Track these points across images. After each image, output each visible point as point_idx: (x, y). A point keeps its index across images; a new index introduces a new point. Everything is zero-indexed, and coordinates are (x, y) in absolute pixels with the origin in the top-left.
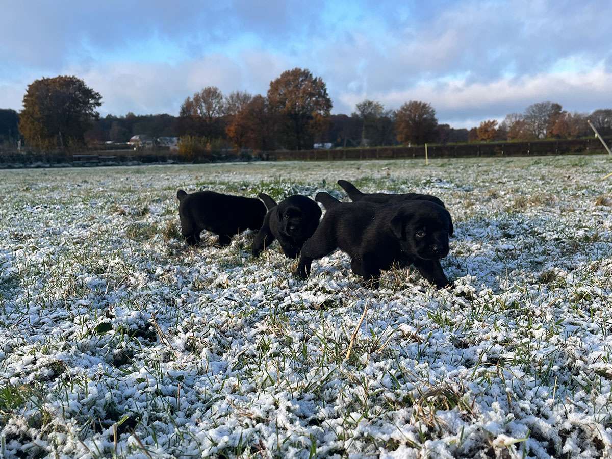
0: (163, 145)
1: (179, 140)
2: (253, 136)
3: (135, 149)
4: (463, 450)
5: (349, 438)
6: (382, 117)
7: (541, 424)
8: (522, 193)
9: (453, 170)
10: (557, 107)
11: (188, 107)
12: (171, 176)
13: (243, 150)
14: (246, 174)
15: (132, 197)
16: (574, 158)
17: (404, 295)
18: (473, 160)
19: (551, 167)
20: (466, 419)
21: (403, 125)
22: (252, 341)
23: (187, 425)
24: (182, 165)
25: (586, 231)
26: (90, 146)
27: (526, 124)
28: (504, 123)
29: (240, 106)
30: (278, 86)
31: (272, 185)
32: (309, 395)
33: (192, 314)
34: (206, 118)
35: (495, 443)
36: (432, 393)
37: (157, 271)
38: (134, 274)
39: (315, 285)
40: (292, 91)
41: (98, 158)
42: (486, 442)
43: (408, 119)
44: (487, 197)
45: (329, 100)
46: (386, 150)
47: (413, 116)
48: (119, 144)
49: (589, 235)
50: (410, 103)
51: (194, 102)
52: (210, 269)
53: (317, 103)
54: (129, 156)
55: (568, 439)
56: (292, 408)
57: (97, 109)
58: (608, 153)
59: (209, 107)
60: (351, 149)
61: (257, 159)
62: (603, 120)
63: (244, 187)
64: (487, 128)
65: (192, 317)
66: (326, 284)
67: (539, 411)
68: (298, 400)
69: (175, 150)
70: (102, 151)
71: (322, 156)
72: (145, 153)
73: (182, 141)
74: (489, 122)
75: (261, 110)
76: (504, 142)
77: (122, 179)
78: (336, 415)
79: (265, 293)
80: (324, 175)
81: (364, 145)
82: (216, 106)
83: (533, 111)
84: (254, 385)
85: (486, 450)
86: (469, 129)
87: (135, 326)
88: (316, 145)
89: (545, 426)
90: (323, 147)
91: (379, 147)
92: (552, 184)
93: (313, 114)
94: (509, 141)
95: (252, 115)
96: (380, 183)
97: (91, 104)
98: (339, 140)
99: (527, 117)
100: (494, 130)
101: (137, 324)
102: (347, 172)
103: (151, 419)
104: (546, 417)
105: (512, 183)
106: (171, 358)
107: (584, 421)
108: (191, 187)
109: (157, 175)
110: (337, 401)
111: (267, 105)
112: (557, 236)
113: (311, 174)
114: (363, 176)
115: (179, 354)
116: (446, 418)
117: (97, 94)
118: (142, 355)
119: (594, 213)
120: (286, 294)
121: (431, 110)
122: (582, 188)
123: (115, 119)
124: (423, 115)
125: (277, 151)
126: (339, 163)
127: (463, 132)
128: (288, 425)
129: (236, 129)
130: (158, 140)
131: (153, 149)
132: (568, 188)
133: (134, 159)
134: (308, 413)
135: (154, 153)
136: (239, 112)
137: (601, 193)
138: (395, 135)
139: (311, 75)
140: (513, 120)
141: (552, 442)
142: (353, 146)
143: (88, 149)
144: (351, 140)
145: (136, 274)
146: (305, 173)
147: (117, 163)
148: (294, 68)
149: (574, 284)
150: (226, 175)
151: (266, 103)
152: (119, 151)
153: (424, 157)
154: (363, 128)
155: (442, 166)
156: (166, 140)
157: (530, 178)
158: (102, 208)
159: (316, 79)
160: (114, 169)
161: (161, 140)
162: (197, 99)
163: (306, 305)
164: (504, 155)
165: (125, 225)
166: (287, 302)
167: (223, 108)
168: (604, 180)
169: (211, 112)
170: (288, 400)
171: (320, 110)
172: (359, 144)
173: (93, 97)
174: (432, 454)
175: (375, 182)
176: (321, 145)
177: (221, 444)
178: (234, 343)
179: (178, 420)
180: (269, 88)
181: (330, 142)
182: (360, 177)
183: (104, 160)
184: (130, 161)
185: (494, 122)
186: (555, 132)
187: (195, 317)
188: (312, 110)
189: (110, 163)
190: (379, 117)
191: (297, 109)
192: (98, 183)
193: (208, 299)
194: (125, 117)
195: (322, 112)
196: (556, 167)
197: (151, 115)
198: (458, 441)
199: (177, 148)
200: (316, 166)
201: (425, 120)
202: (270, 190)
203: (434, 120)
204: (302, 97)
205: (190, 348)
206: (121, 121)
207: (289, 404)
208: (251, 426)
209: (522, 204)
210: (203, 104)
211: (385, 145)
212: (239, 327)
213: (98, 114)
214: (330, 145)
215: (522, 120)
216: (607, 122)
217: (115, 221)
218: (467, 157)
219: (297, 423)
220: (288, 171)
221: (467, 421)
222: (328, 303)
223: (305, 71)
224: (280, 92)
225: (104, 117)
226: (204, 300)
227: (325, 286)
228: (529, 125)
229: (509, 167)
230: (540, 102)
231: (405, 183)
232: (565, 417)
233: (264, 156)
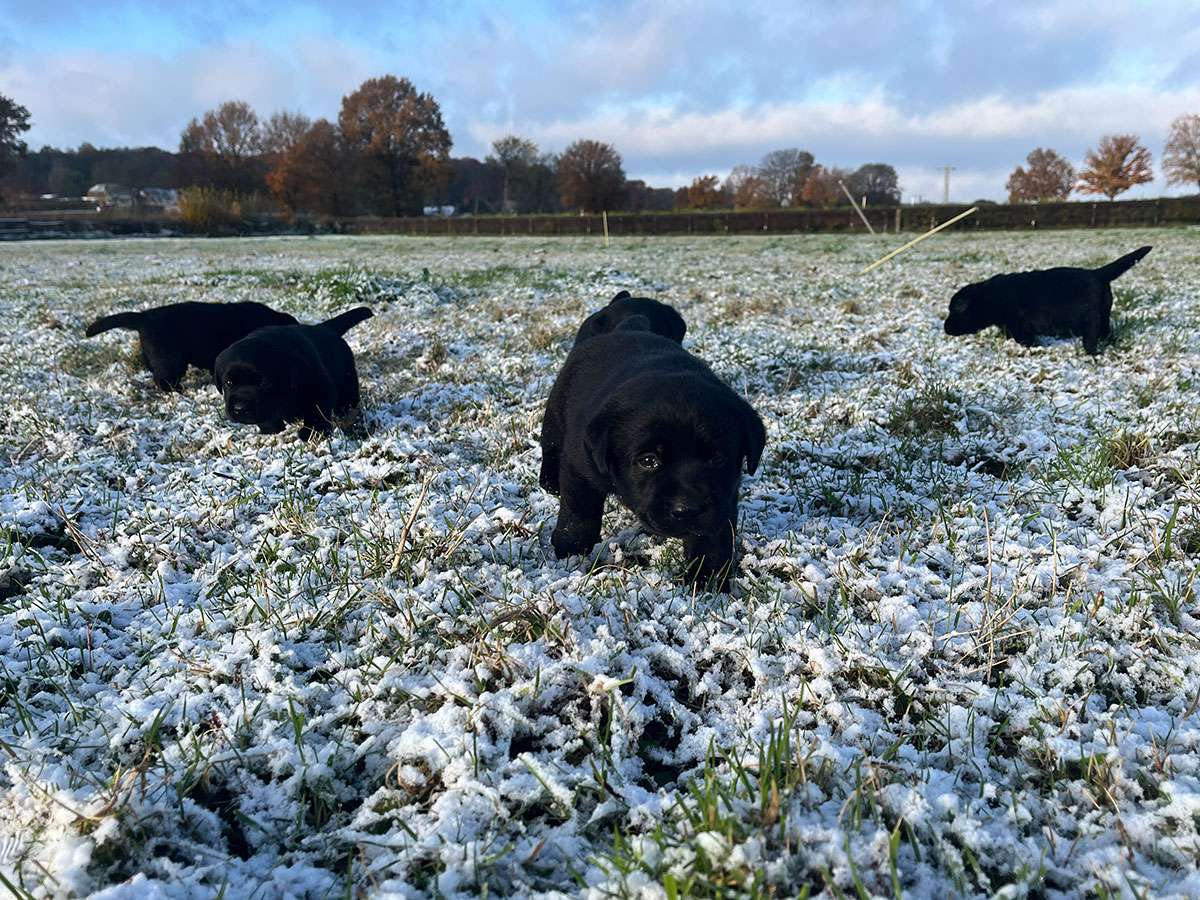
0: (152, 204)
1: (180, 193)
2: (316, 190)
3: (99, 209)
4: (543, 702)
5: (366, 697)
6: (535, 165)
7: (669, 655)
8: (742, 294)
9: (645, 256)
10: (807, 158)
11: (193, 137)
12: (163, 259)
13: (299, 215)
14: (301, 256)
15: (81, 297)
16: (830, 238)
17: (521, 461)
18: (680, 239)
19: (794, 253)
20: (554, 655)
21: (571, 180)
22: (247, 547)
23: (98, 696)
24: (189, 240)
25: (814, 354)
26: (12, 204)
27: (763, 182)
28: (729, 181)
29: (291, 139)
30: (356, 106)
31: (335, 277)
32: (318, 633)
33: (149, 504)
34: (230, 156)
35: (591, 688)
36: (507, 618)
37: (99, 429)
38: (55, 435)
39: (376, 448)
40: (381, 115)
41: (26, 224)
42: (582, 689)
43: (578, 170)
44: (688, 300)
45: (445, 134)
46: (543, 220)
47: (586, 166)
48: (66, 199)
49: (819, 360)
50: (581, 142)
51: (205, 127)
52: (201, 423)
53: (425, 137)
54: (88, 223)
55: (707, 675)
56: (282, 656)
57: (21, 137)
58: (868, 232)
59: (234, 138)
60: (485, 217)
61: (324, 232)
62: (874, 180)
63: (292, 280)
64: (702, 189)
65: (148, 509)
66: (393, 446)
67: (671, 635)
68: (298, 641)
69: (174, 213)
70: (36, 213)
71: (437, 227)
72: (116, 217)
73: (187, 197)
74: (706, 178)
75: (329, 146)
76: (728, 211)
77: (71, 264)
78: (358, 661)
79: (288, 464)
80: (437, 260)
81: (508, 212)
82: (246, 135)
83: (773, 163)
84: (231, 620)
85: (579, 701)
86: (675, 189)
87: (37, 528)
88: (427, 210)
89: (674, 657)
90: (439, 212)
91: (533, 216)
92: (789, 280)
93: (420, 156)
94: (737, 210)
95: (313, 154)
96: (525, 275)
97: (12, 126)
98: (466, 201)
99: (765, 173)
100: (714, 191)
101: (43, 524)
102: (476, 256)
103: (34, 688)
104: (681, 643)
105: (730, 277)
106: (102, 581)
107: (731, 646)
108: (196, 279)
109: (140, 256)
110: (363, 640)
111: (338, 139)
112: (772, 363)
113: (414, 259)
114: (500, 263)
115: (115, 574)
116: (521, 657)
117: (22, 109)
118: (46, 578)
119: (837, 326)
120: (326, 463)
121: (614, 156)
122: (828, 287)
123: (58, 154)
124: (603, 163)
125: (359, 218)
126: (466, 239)
127: (665, 193)
128: (272, 685)
129: (284, 178)
130: (142, 193)
131: (131, 210)
132: (810, 286)
133: (97, 227)
134: (311, 661)
135: (135, 217)
136: (289, 147)
137: (856, 295)
138: (559, 196)
139: (413, 89)
140: (743, 175)
141: (684, 680)
142: (488, 211)
143: (8, 209)
144: (487, 203)
145: (59, 436)
146: (405, 257)
147: (64, 235)
148: (384, 76)
149: (780, 436)
150: (266, 258)
151: (337, 133)
152: (67, 212)
153: (602, 232)
154: (506, 182)
155: (630, 248)
156: (157, 194)
157: (758, 269)
158: (21, 316)
159: (422, 97)
160: (60, 246)
161: (147, 193)
162: (211, 122)
163: (355, 481)
164: (729, 233)
165: (59, 347)
166: (325, 477)
167: (260, 141)
168: (864, 274)
169: (237, 147)
170: (277, 643)
171: (432, 149)
172: (499, 209)
173: (14, 115)
174: (490, 714)
175: (517, 273)
176: (435, 209)
177: (148, 723)
178: (217, 550)
179: (84, 688)
180: (341, 108)
181: (452, 204)
182: (495, 266)
183: (40, 229)
184: (90, 230)
185: (713, 178)
186: (805, 197)
187: (154, 508)
188: (418, 148)
189: (52, 233)
190: (531, 164)
191: (391, 147)
192: (23, 271)
193: (186, 476)
194: (76, 150)
195: (435, 153)
196: (801, 252)
197: (127, 149)
198: (532, 689)
199: (178, 209)
200: (426, 245)
201: (606, 171)
202: (332, 285)
203: (619, 173)
204: (400, 127)
205: (137, 562)
206: (68, 159)
207: (276, 649)
208: (206, 690)
209: (735, 312)
210: (223, 132)
211: (543, 212)
212: (230, 523)
213: (24, 146)
214: (450, 210)
215: (755, 177)
216: (880, 184)
217: (41, 340)
218: (673, 235)
219: (288, 680)
220: (377, 252)
221: (557, 657)
222: (393, 479)
223: (402, 81)
224: (360, 115)
225: (37, 150)
226: (178, 478)
227: (392, 450)
228: (767, 184)
229: (732, 252)
230: (783, 149)
231: (562, 276)
232: (706, 642)
233: (338, 226)
